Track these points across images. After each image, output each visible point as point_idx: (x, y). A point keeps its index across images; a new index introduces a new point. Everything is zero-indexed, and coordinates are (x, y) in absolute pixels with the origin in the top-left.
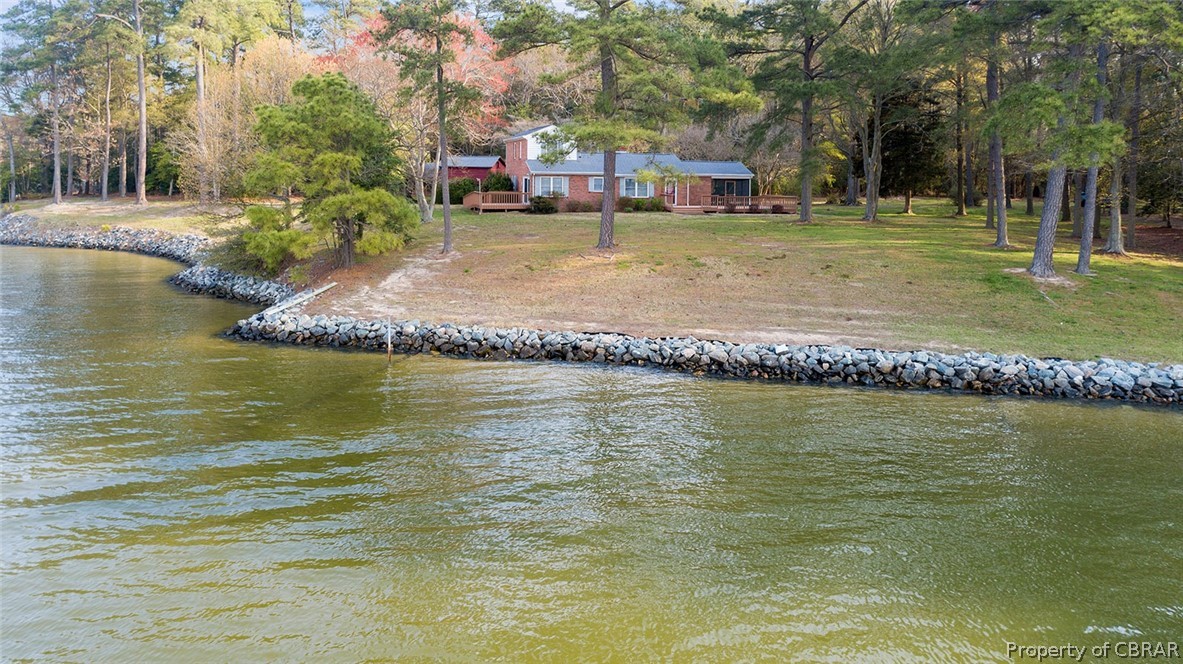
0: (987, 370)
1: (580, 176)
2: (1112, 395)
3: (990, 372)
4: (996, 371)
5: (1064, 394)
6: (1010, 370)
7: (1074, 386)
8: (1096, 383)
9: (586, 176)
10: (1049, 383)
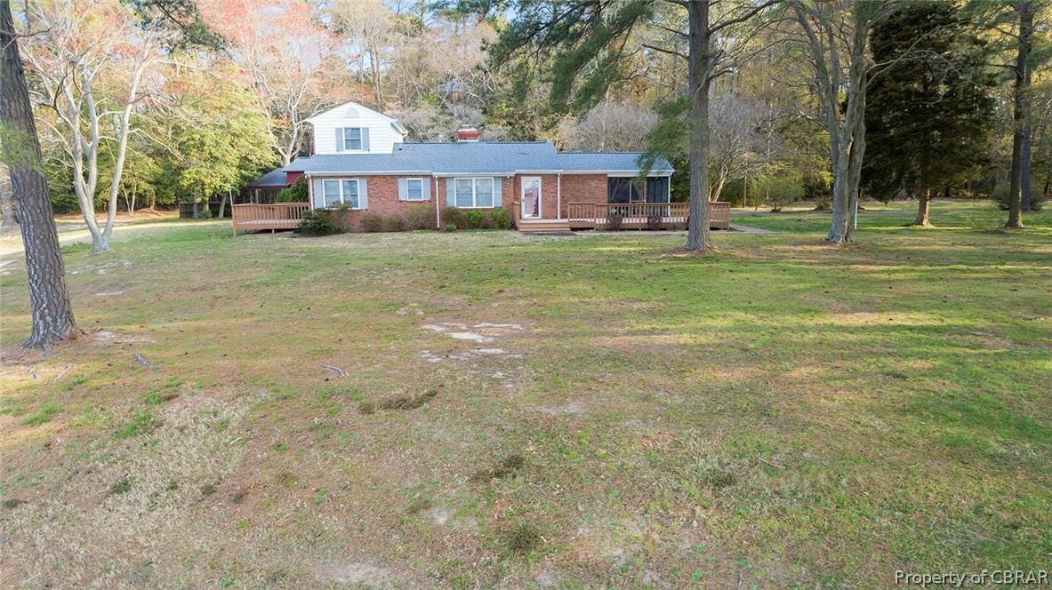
1: (384, 177)
9: (393, 177)
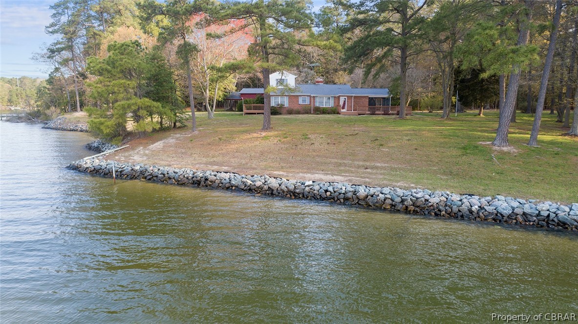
0: (420, 200)
1: (294, 96)
2: (494, 219)
3: (422, 201)
4: (426, 200)
5: (462, 216)
6: (434, 200)
7: (471, 212)
8: (486, 211)
9: (297, 96)
10: (455, 209)
